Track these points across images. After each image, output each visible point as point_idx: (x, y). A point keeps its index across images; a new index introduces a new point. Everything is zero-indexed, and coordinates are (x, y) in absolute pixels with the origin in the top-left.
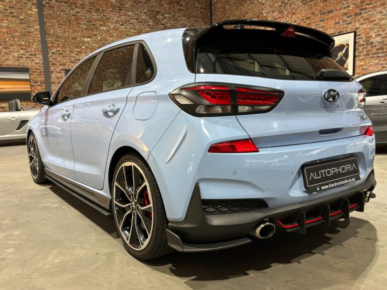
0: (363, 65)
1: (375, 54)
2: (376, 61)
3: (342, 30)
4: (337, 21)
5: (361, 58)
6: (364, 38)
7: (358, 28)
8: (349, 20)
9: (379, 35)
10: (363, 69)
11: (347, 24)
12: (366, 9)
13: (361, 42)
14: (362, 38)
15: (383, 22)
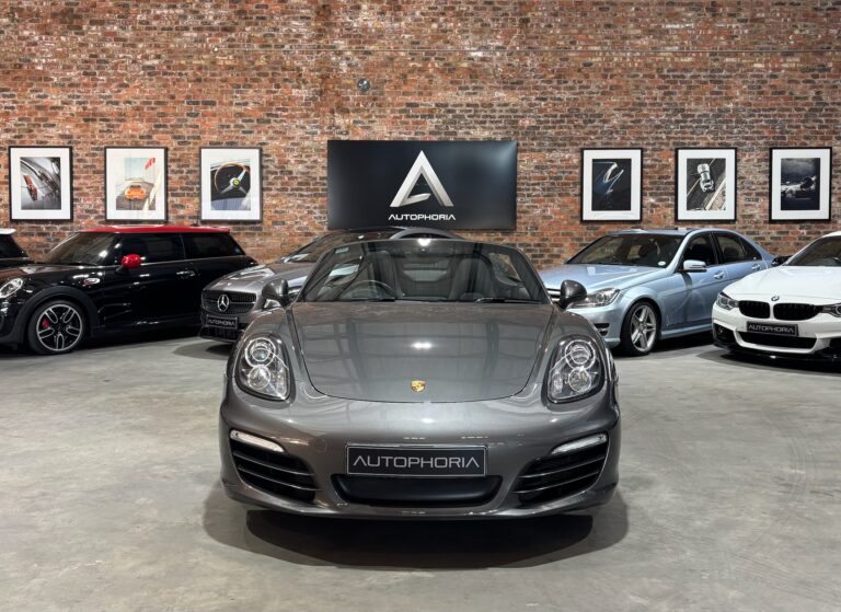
0: (276, 206)
1: (297, 189)
2: (299, 202)
3: (234, 140)
4: (224, 122)
5: (274, 192)
6: (276, 162)
7: (264, 144)
8: (247, 127)
9: (302, 162)
10: (276, 212)
11: (244, 132)
12: (277, 116)
13: (272, 168)
14: (273, 161)
15: (307, 143)
